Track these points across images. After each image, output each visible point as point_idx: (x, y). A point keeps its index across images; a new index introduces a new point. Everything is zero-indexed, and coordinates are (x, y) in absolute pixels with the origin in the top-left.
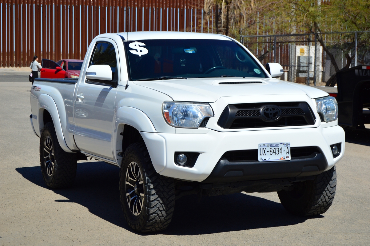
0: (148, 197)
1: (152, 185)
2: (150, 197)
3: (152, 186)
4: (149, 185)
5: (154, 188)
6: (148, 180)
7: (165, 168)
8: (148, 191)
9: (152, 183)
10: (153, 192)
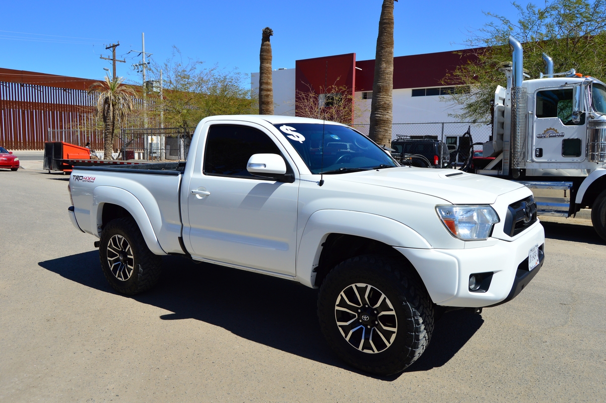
0: (415, 335)
1: (421, 319)
2: (419, 335)
3: (421, 321)
4: (418, 319)
5: (422, 323)
6: (414, 313)
7: (456, 297)
8: (416, 327)
9: (420, 316)
10: (423, 327)
